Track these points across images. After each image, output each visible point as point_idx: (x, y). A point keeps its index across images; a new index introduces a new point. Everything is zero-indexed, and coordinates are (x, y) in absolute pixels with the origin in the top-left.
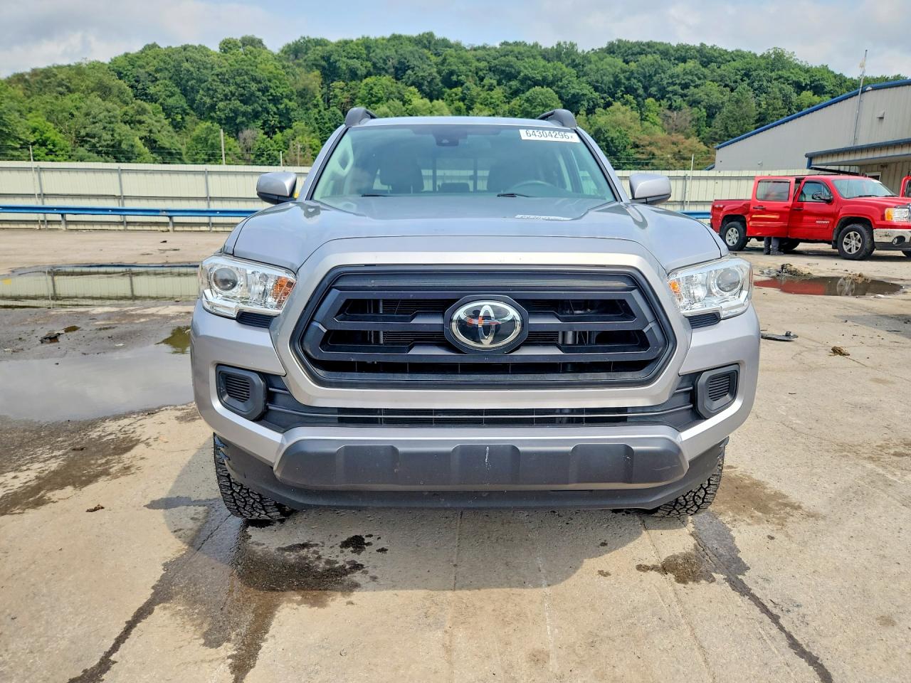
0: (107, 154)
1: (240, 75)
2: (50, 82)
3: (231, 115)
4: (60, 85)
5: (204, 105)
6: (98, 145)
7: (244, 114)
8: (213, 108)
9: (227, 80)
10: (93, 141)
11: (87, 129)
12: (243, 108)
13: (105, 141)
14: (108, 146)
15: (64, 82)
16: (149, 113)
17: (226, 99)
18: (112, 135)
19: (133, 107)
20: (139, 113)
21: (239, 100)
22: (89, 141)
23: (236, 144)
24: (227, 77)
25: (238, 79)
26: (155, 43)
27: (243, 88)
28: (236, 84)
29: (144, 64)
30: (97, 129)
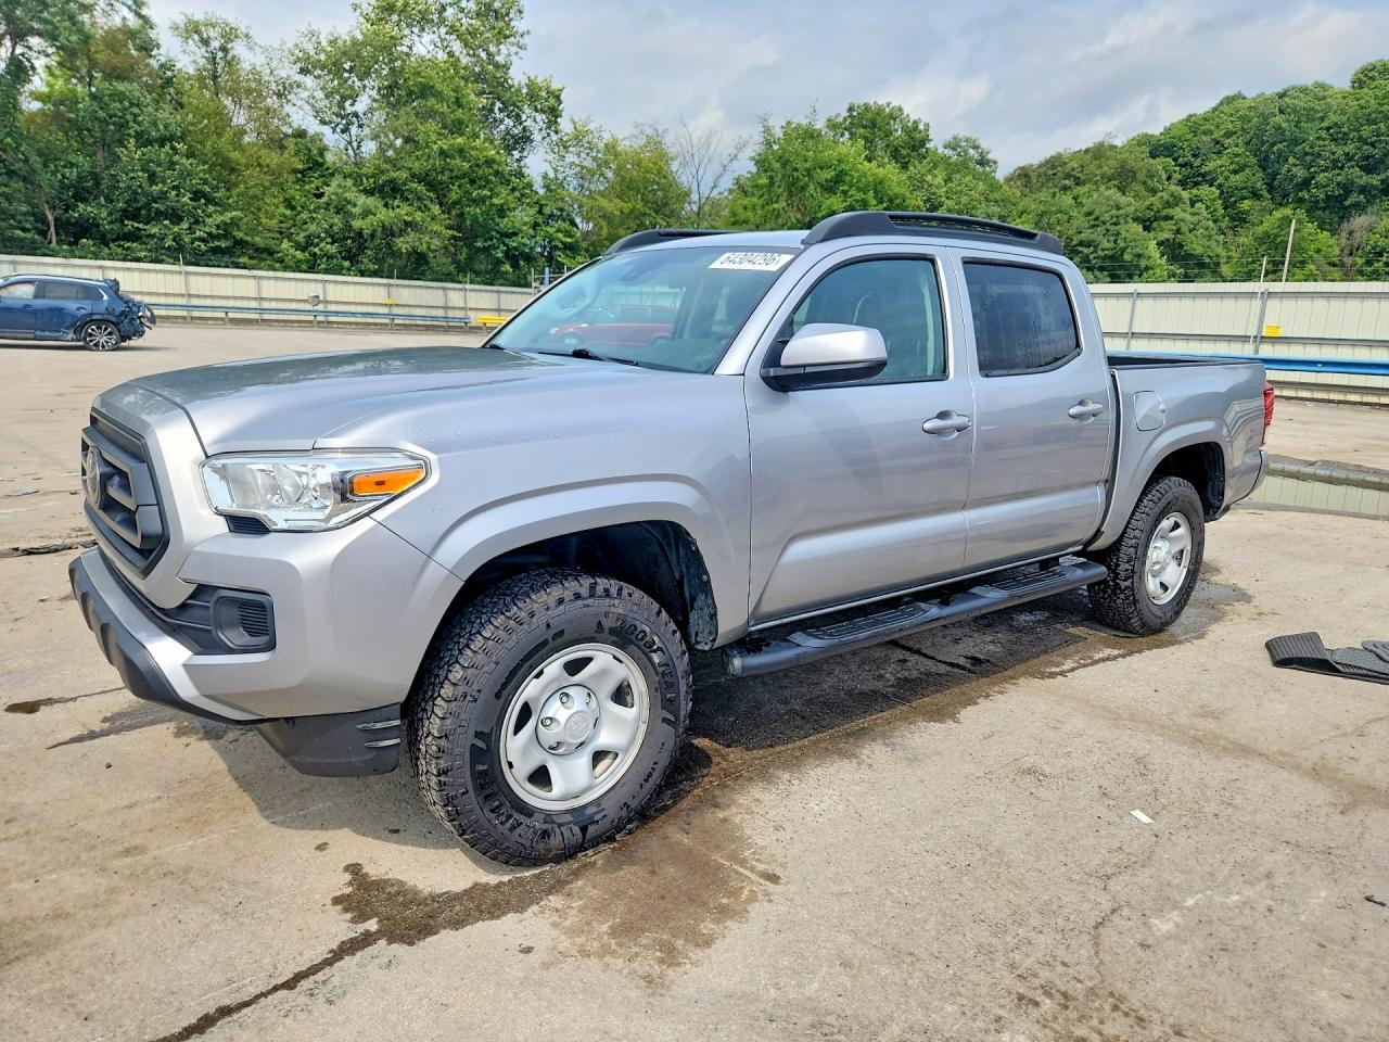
0: (1101, 269)
1: (1371, 122)
2: (1054, 174)
3: (1337, 193)
4: (1068, 176)
5: (1291, 181)
6: (1091, 257)
7: (1363, 190)
8: (1305, 184)
9: (1345, 134)
10: (1085, 250)
11: (1082, 235)
12: (1365, 179)
13: (1103, 250)
14: (1105, 258)
15: (1073, 173)
16: (1184, 203)
17: (1335, 166)
18: (1115, 242)
19: (1162, 197)
20: (1168, 205)
21: (1359, 167)
22: (1082, 252)
23: (1332, 241)
24: (1345, 129)
25: (1366, 131)
26: (1239, 93)
27: (1373, 145)
28: (1360, 139)
29: (1212, 128)
30: (1096, 235)
